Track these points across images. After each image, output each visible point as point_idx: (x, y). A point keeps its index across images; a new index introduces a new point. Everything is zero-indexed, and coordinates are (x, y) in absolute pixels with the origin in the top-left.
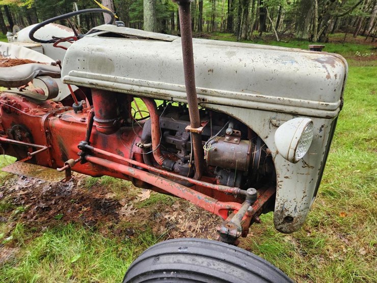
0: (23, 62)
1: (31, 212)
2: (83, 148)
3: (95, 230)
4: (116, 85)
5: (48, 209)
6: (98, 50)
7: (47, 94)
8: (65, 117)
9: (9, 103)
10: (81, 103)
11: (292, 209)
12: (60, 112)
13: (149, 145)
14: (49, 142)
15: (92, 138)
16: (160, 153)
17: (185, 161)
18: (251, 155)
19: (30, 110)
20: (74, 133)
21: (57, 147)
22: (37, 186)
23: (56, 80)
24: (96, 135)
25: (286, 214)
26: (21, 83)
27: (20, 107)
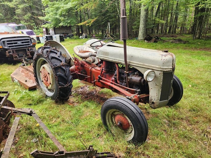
0: (87, 52)
1: (83, 97)
2: (99, 77)
3: (99, 104)
4: (109, 59)
5: (87, 97)
6: (106, 50)
7: (92, 61)
8: (96, 68)
9: (82, 63)
10: (100, 65)
11: (154, 99)
12: (95, 67)
13: (116, 77)
14: (91, 76)
15: (102, 75)
16: (119, 80)
17: (125, 83)
18: (140, 80)
19: (87, 66)
20: (98, 73)
21: (92, 77)
22: (85, 91)
23: (95, 57)
24: (103, 74)
25: (152, 101)
26: (86, 58)
27: (85, 65)
